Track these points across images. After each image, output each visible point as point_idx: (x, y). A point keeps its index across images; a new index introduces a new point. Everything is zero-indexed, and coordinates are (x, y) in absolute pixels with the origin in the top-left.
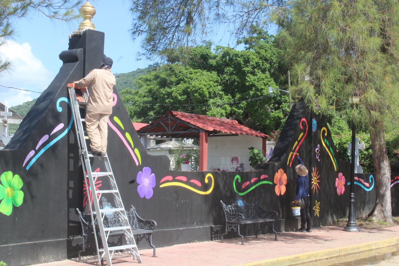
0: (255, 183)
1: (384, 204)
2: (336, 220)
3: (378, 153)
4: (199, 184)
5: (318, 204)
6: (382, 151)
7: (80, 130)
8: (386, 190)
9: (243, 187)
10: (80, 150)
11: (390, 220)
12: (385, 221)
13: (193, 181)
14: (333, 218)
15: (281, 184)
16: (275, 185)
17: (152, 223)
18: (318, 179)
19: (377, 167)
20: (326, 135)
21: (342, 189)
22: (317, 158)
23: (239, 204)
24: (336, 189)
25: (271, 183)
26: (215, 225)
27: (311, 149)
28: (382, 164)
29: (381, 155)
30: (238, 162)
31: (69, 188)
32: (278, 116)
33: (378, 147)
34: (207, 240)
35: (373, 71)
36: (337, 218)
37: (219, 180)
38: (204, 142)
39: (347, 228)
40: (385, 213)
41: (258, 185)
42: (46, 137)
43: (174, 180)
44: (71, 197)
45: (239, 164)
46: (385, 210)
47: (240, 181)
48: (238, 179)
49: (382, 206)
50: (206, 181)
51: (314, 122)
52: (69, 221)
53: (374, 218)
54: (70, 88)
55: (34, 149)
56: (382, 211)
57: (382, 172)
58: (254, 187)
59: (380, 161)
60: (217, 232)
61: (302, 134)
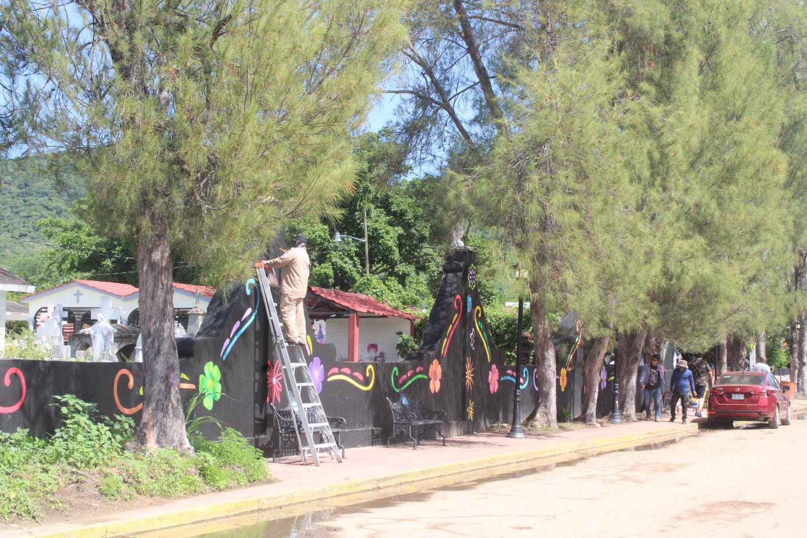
0: (412, 376)
1: (548, 404)
2: (489, 425)
3: (541, 339)
4: (361, 377)
5: (471, 404)
6: (547, 337)
7: (273, 316)
8: (550, 388)
9: (400, 382)
10: (274, 338)
11: (555, 425)
12: (550, 426)
13: (356, 374)
14: (485, 423)
15: (435, 378)
16: (430, 379)
17: (339, 420)
18: (472, 373)
19: (540, 357)
20: (480, 315)
21: (495, 385)
22: (472, 345)
23: (404, 402)
24: (488, 385)
25: (426, 377)
26: (375, 427)
27: (465, 334)
28: (546, 354)
29: (545, 342)
30: (377, 350)
31: (255, 381)
32: (325, 273)
33: (541, 331)
34: (369, 445)
35: (569, 249)
36: (491, 423)
37: (379, 372)
38: (356, 326)
39: (511, 434)
40: (549, 416)
41: (414, 379)
42: (238, 324)
43: (340, 373)
44: (256, 391)
45: (378, 352)
46: (549, 412)
47: (397, 374)
48: (395, 372)
49: (546, 407)
50: (368, 374)
51: (470, 299)
52: (256, 419)
53: (536, 423)
54: (259, 268)
55: (229, 337)
56: (546, 414)
57: (547, 364)
58: (410, 382)
59: (544, 349)
60: (377, 436)
61: (456, 315)
